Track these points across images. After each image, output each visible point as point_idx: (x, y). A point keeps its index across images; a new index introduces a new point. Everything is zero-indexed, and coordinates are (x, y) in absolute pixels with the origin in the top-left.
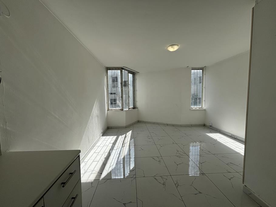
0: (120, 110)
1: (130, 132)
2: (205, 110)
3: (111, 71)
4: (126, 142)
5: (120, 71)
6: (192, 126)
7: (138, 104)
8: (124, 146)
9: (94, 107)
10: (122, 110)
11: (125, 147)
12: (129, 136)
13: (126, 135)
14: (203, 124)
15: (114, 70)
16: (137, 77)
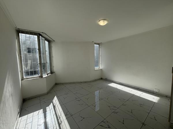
0: (39, 77)
1: (56, 98)
2: (101, 70)
3: (24, 34)
4: (60, 115)
5: (36, 36)
6: (95, 80)
7: (55, 69)
8: (61, 122)
9: (6, 83)
10: (41, 77)
11: (63, 124)
12: (58, 104)
13: (53, 104)
14: (101, 78)
15: (29, 34)
16: (53, 45)
